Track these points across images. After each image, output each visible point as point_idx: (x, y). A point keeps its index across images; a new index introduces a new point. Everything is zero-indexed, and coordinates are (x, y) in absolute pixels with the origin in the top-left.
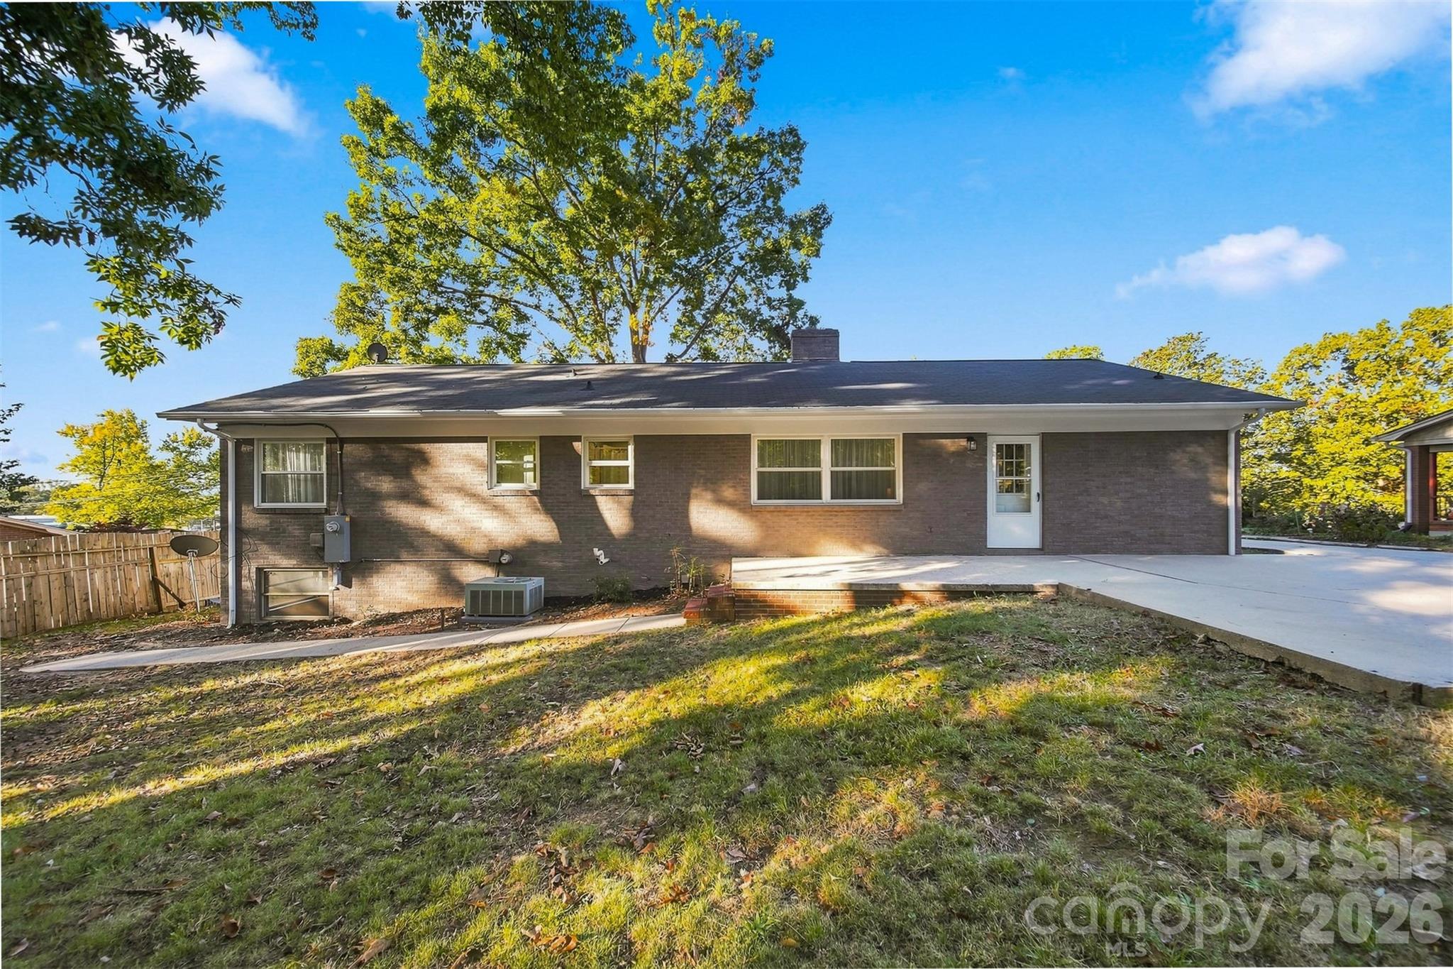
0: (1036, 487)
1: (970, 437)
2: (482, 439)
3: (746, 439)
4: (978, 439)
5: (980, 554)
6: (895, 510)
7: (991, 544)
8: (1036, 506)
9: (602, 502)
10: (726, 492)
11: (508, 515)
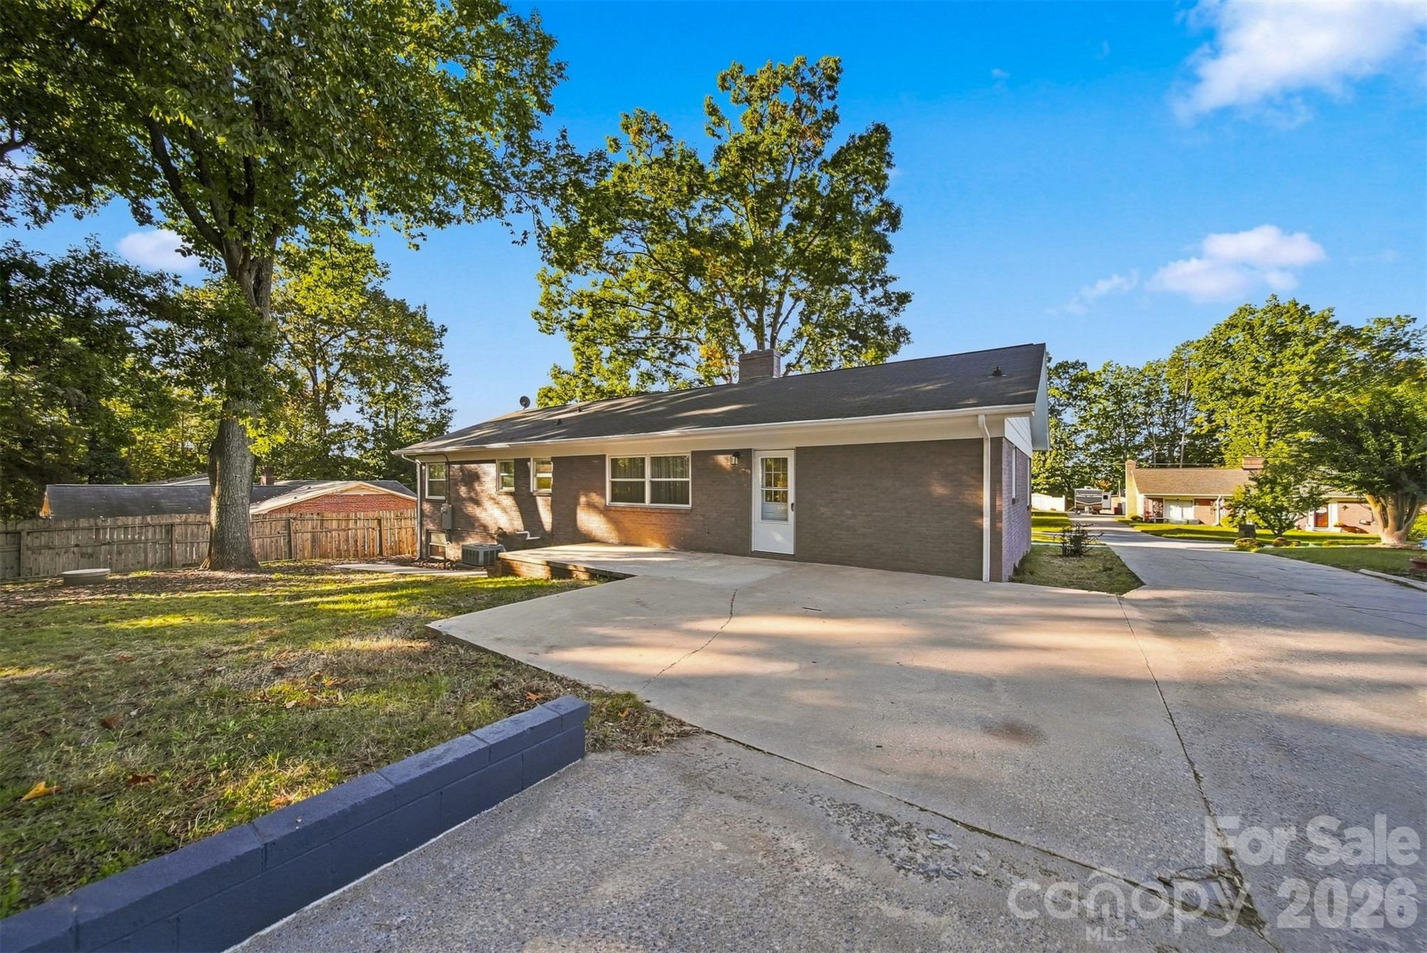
0: (791, 498)
2: (493, 461)
3: (603, 457)
4: (743, 456)
5: (744, 555)
6: (687, 513)
7: (757, 546)
8: (791, 515)
9: (540, 501)
10: (595, 498)
11: (504, 510)
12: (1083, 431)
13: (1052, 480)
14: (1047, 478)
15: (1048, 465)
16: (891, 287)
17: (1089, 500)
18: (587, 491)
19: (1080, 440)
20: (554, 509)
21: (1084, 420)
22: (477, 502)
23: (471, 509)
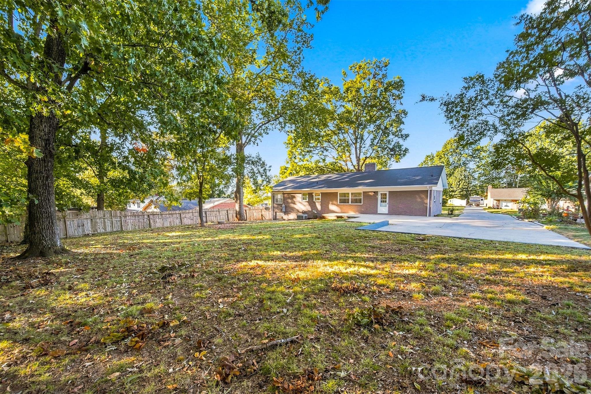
0: (387, 202)
1: (374, 192)
2: (301, 194)
3: (337, 193)
4: (376, 193)
5: (376, 214)
6: (361, 205)
7: (379, 212)
8: (387, 205)
9: (317, 204)
10: (334, 202)
11: (305, 206)
12: (477, 171)
13: (461, 193)
14: (460, 192)
15: (460, 186)
16: (403, 133)
17: (474, 201)
18: (332, 201)
19: (476, 175)
20: (321, 205)
21: (478, 167)
22: (294, 203)
23: (292, 205)
